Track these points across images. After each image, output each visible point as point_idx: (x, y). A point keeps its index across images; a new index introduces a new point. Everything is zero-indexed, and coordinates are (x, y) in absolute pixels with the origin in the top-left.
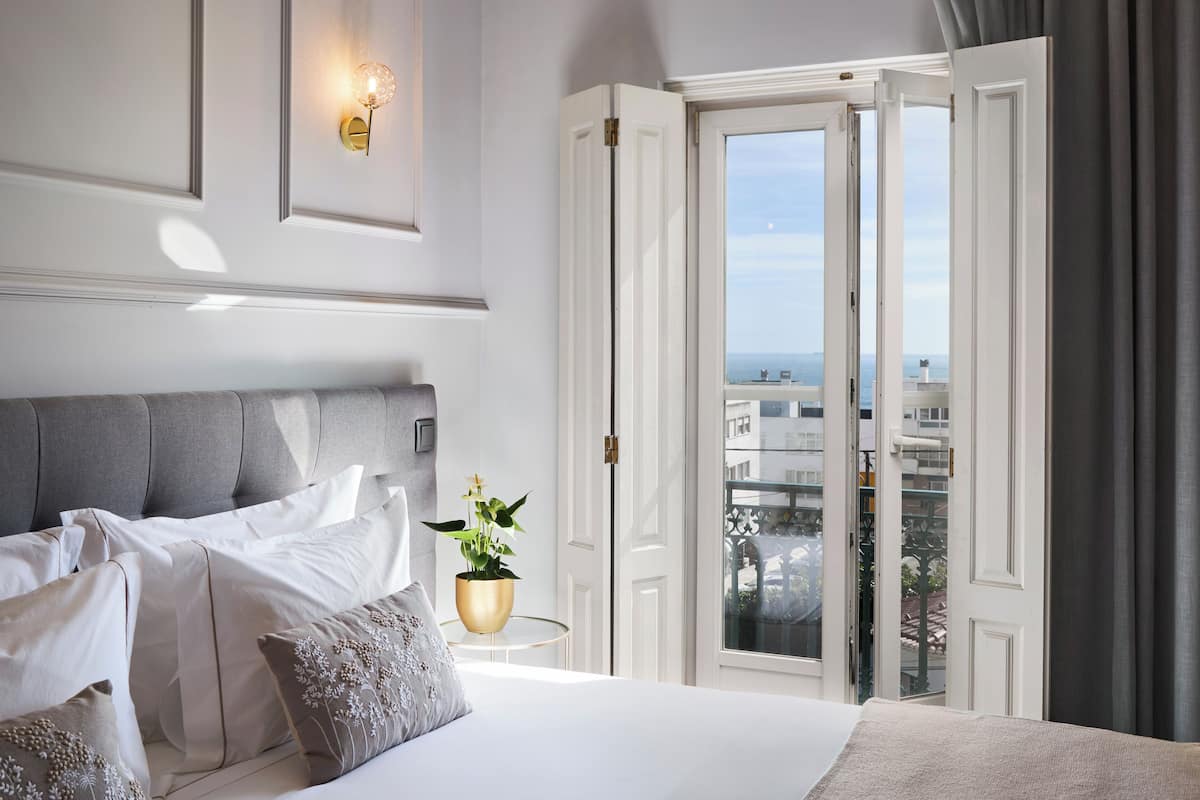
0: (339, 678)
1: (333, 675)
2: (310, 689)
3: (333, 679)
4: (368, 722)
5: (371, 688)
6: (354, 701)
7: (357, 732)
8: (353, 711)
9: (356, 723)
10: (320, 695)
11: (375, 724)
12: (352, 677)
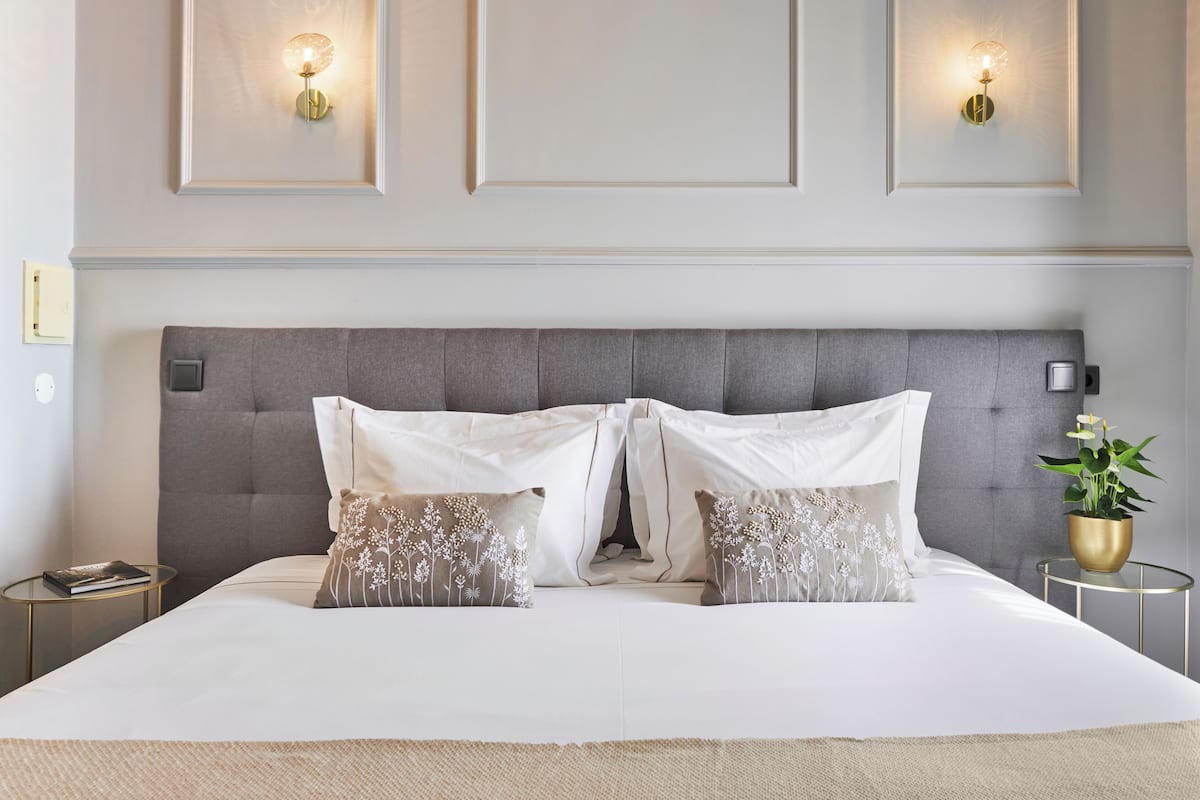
0: (741, 532)
1: (739, 527)
2: (716, 534)
3: (735, 531)
4: (756, 572)
5: (770, 546)
6: (748, 552)
7: (743, 577)
8: (744, 559)
9: (744, 569)
10: (721, 540)
11: (763, 575)
12: (753, 533)
